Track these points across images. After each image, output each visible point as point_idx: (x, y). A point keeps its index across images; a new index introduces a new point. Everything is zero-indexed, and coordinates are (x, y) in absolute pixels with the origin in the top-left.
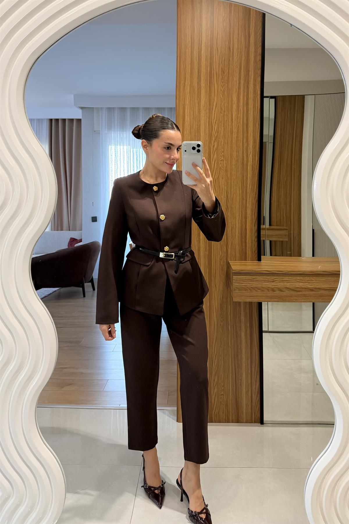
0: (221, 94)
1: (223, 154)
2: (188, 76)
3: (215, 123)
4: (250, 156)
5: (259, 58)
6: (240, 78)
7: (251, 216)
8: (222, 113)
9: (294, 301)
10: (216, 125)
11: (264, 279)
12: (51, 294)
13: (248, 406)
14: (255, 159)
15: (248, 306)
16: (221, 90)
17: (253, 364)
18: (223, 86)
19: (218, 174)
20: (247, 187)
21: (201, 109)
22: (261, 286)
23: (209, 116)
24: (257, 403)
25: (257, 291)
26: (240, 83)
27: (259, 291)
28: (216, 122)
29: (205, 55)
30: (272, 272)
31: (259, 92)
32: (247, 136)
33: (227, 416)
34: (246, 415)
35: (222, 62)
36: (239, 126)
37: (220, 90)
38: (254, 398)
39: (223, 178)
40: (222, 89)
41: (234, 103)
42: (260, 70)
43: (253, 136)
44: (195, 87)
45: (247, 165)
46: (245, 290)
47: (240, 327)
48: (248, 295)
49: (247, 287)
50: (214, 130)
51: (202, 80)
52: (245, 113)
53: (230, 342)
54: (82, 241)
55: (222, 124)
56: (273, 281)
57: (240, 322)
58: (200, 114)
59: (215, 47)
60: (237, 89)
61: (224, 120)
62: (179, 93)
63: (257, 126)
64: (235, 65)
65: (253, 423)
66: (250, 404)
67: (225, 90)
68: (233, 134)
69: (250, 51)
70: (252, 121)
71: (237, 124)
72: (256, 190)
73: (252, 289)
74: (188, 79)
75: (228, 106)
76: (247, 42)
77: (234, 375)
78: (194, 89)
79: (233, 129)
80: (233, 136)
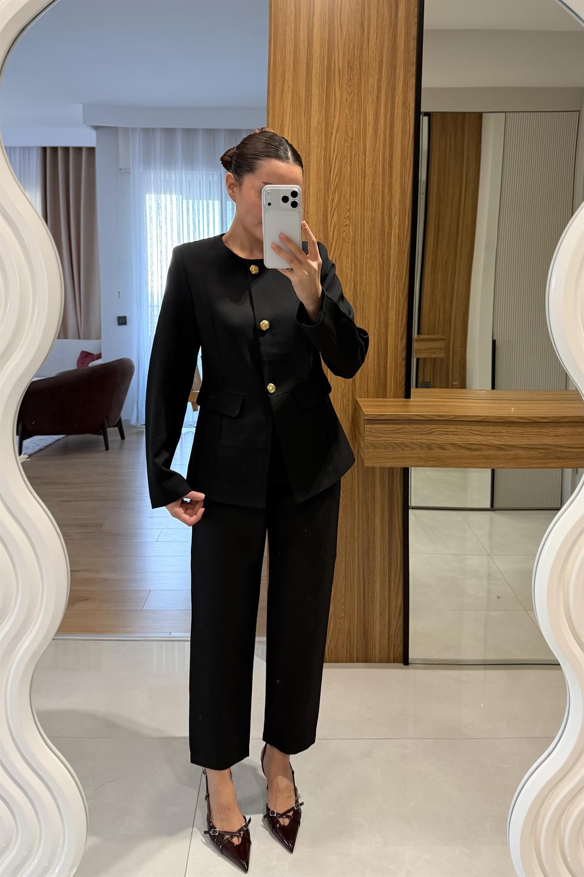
0: (346, 108)
1: (348, 214)
2: (289, 75)
3: (336, 158)
4: (396, 218)
5: (413, 44)
6: (380, 80)
7: (394, 321)
8: (349, 141)
9: (466, 465)
10: (337, 162)
11: (416, 430)
12: (51, 444)
14: (404, 224)
15: (386, 473)
16: (347, 100)
17: (393, 567)
18: (351, 93)
19: (340, 249)
20: (389, 273)
21: (311, 133)
22: (410, 441)
23: (326, 146)
24: (398, 629)
25: (403, 449)
26: (379, 89)
27: (406, 448)
28: (338, 156)
29: (319, 37)
30: (428, 418)
31: (412, 105)
32: (391, 184)
33: (350, 652)
34: (381, 649)
35: (349, 50)
36: (376, 166)
37: (345, 100)
38: (394, 622)
39: (347, 257)
40: (349, 99)
41: (369, 124)
42: (415, 67)
43: (401, 184)
44: (301, 96)
45: (390, 234)
46: (385, 448)
47: (374, 507)
48: (389, 456)
49: (389, 444)
50: (334, 171)
51: (314, 82)
52: (388, 141)
53: (356, 531)
54: (101, 358)
55: (348, 161)
56: (430, 433)
57: (374, 499)
58: (309, 142)
59: (337, 23)
60: (375, 99)
61: (351, 155)
62: (273, 105)
63: (408, 166)
64: (372, 56)
65: (391, 662)
66: (387, 631)
67: (354, 99)
68: (367, 179)
69: (399, 31)
70: (400, 156)
71: (373, 160)
72: (405, 278)
73: (395, 445)
74: (288, 80)
75: (359, 129)
76: (392, 16)
77: (362, 586)
78: (299, 98)
79: (367, 171)
80: (366, 183)
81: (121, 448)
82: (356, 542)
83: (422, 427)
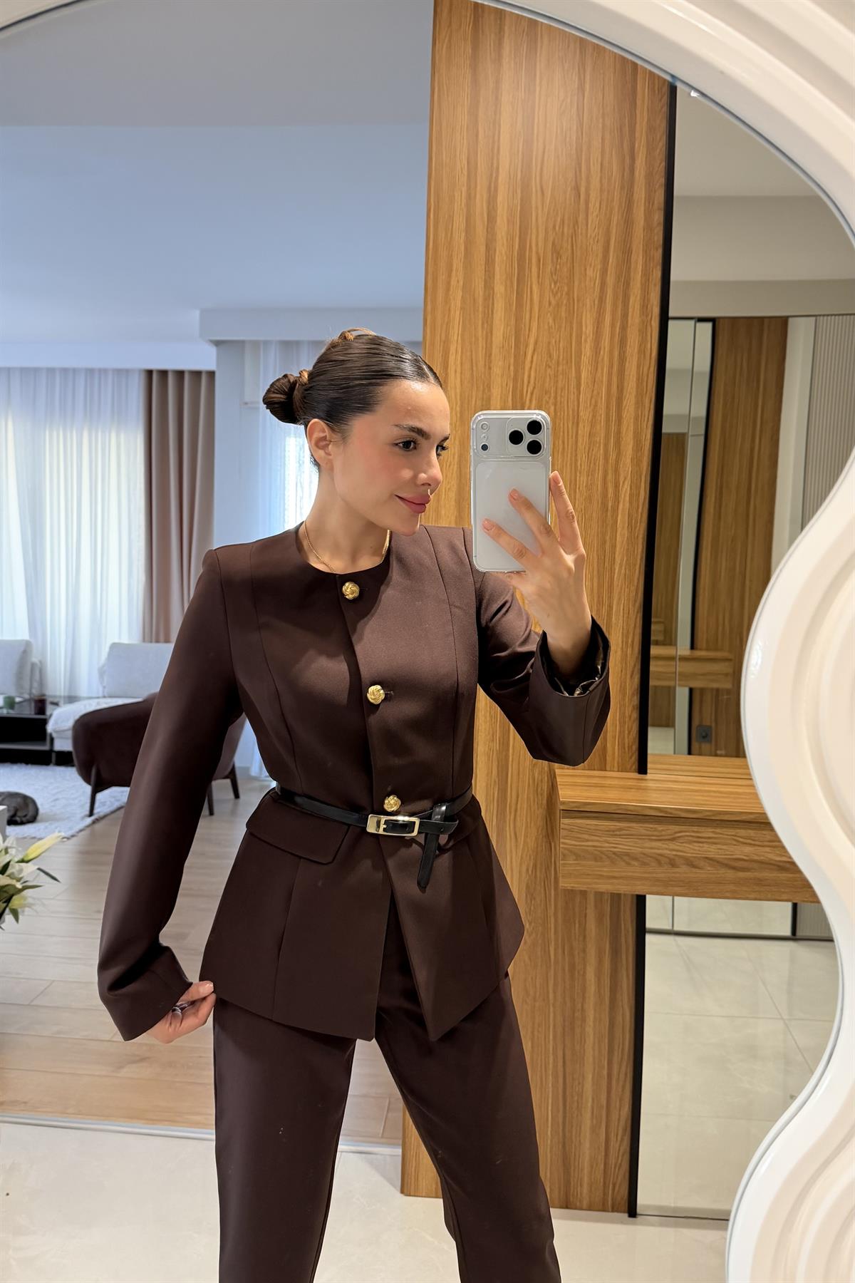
0: (549, 314)
2: (458, 264)
3: (532, 394)
4: (626, 486)
5: (658, 217)
7: (622, 648)
8: (553, 367)
10: (534, 400)
11: (650, 833)
13: (597, 1164)
14: (637, 495)
15: (607, 900)
16: (550, 303)
17: (616, 1053)
18: (557, 293)
20: (612, 571)
21: (493, 355)
22: (641, 850)
23: (516, 372)
24: (620, 1158)
25: (628, 864)
26: (603, 284)
27: (636, 863)
28: (535, 391)
30: (671, 814)
31: (656, 310)
32: (619, 433)
34: (591, 1189)
35: (554, 227)
36: (596, 406)
37: (547, 303)
38: (614, 1145)
40: (553, 302)
41: (586, 341)
42: (660, 251)
43: (634, 433)
44: (477, 294)
45: (615, 509)
46: (596, 860)
47: (584, 951)
48: (605, 874)
49: (602, 852)
51: (497, 276)
52: (615, 367)
53: (551, 991)
55: (552, 398)
56: (673, 839)
57: (585, 937)
58: (490, 368)
59: (536, 185)
60: (596, 302)
61: (556, 388)
62: (434, 309)
63: (647, 405)
64: (593, 235)
65: (608, 1211)
66: (603, 1158)
67: (562, 303)
68: (581, 425)
69: (636, 196)
70: (635, 390)
71: (592, 397)
72: (638, 579)
73: (613, 856)
74: (457, 270)
75: (569, 350)
76: (625, 174)
77: (561, 1080)
78: (474, 300)
79: (581, 414)
80: (580, 432)
81: (234, 812)
82: (552, 1009)
83: (660, 828)
